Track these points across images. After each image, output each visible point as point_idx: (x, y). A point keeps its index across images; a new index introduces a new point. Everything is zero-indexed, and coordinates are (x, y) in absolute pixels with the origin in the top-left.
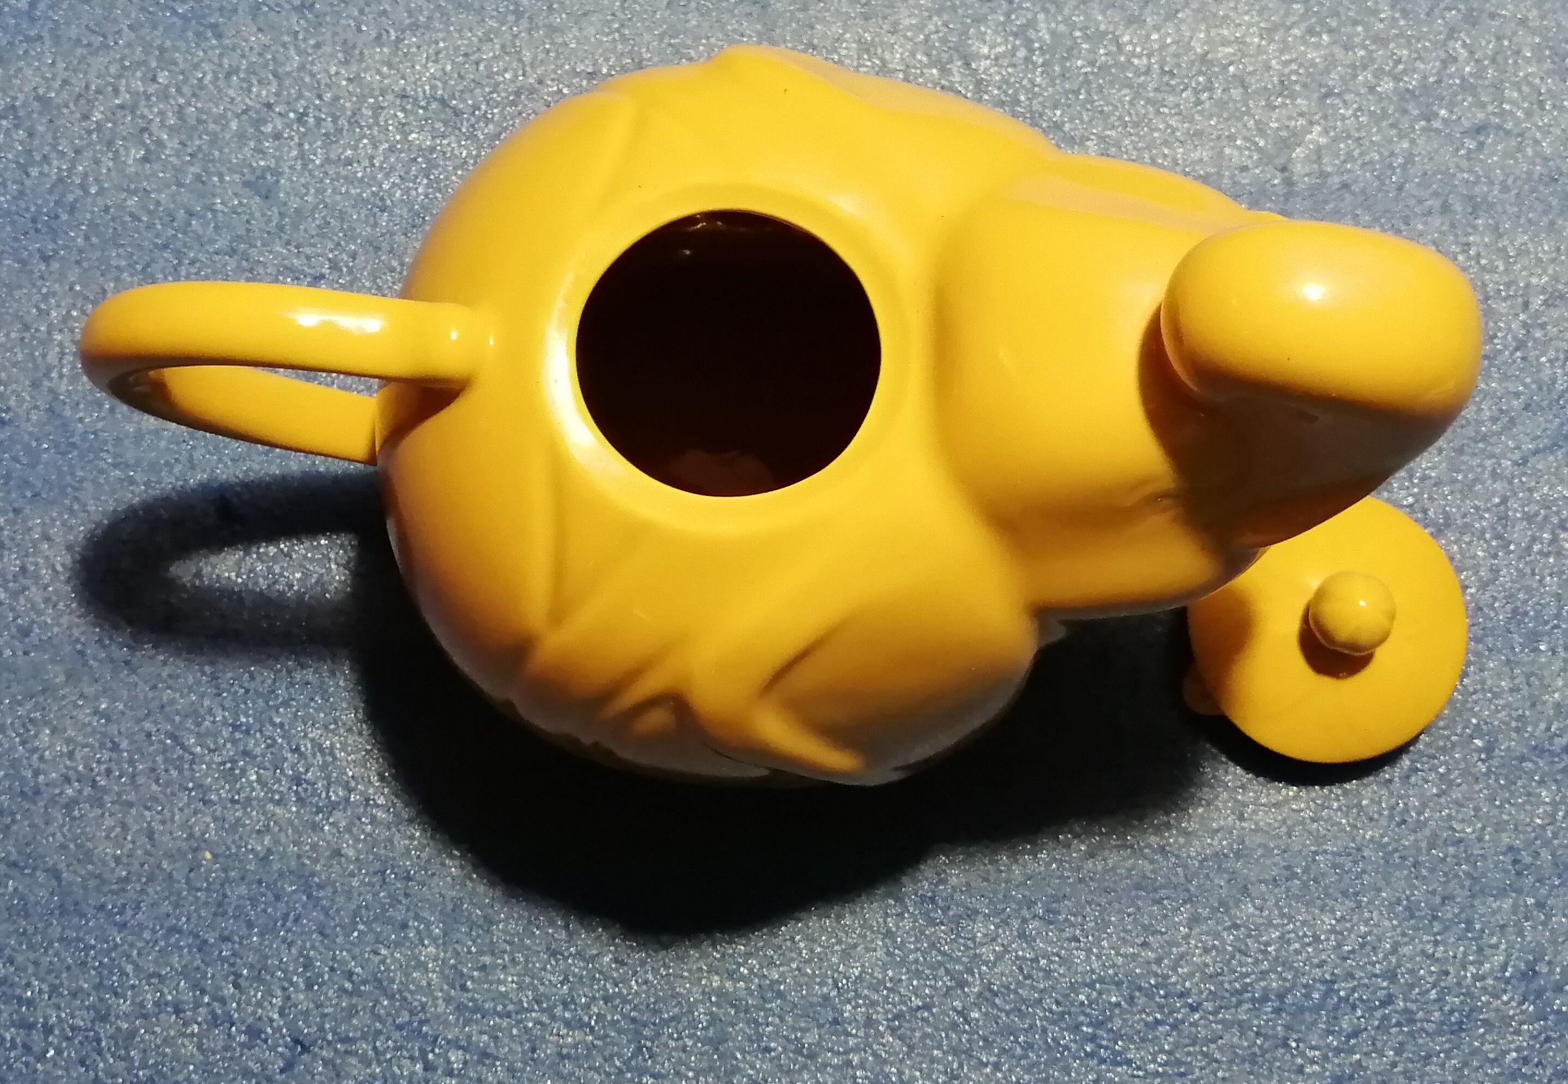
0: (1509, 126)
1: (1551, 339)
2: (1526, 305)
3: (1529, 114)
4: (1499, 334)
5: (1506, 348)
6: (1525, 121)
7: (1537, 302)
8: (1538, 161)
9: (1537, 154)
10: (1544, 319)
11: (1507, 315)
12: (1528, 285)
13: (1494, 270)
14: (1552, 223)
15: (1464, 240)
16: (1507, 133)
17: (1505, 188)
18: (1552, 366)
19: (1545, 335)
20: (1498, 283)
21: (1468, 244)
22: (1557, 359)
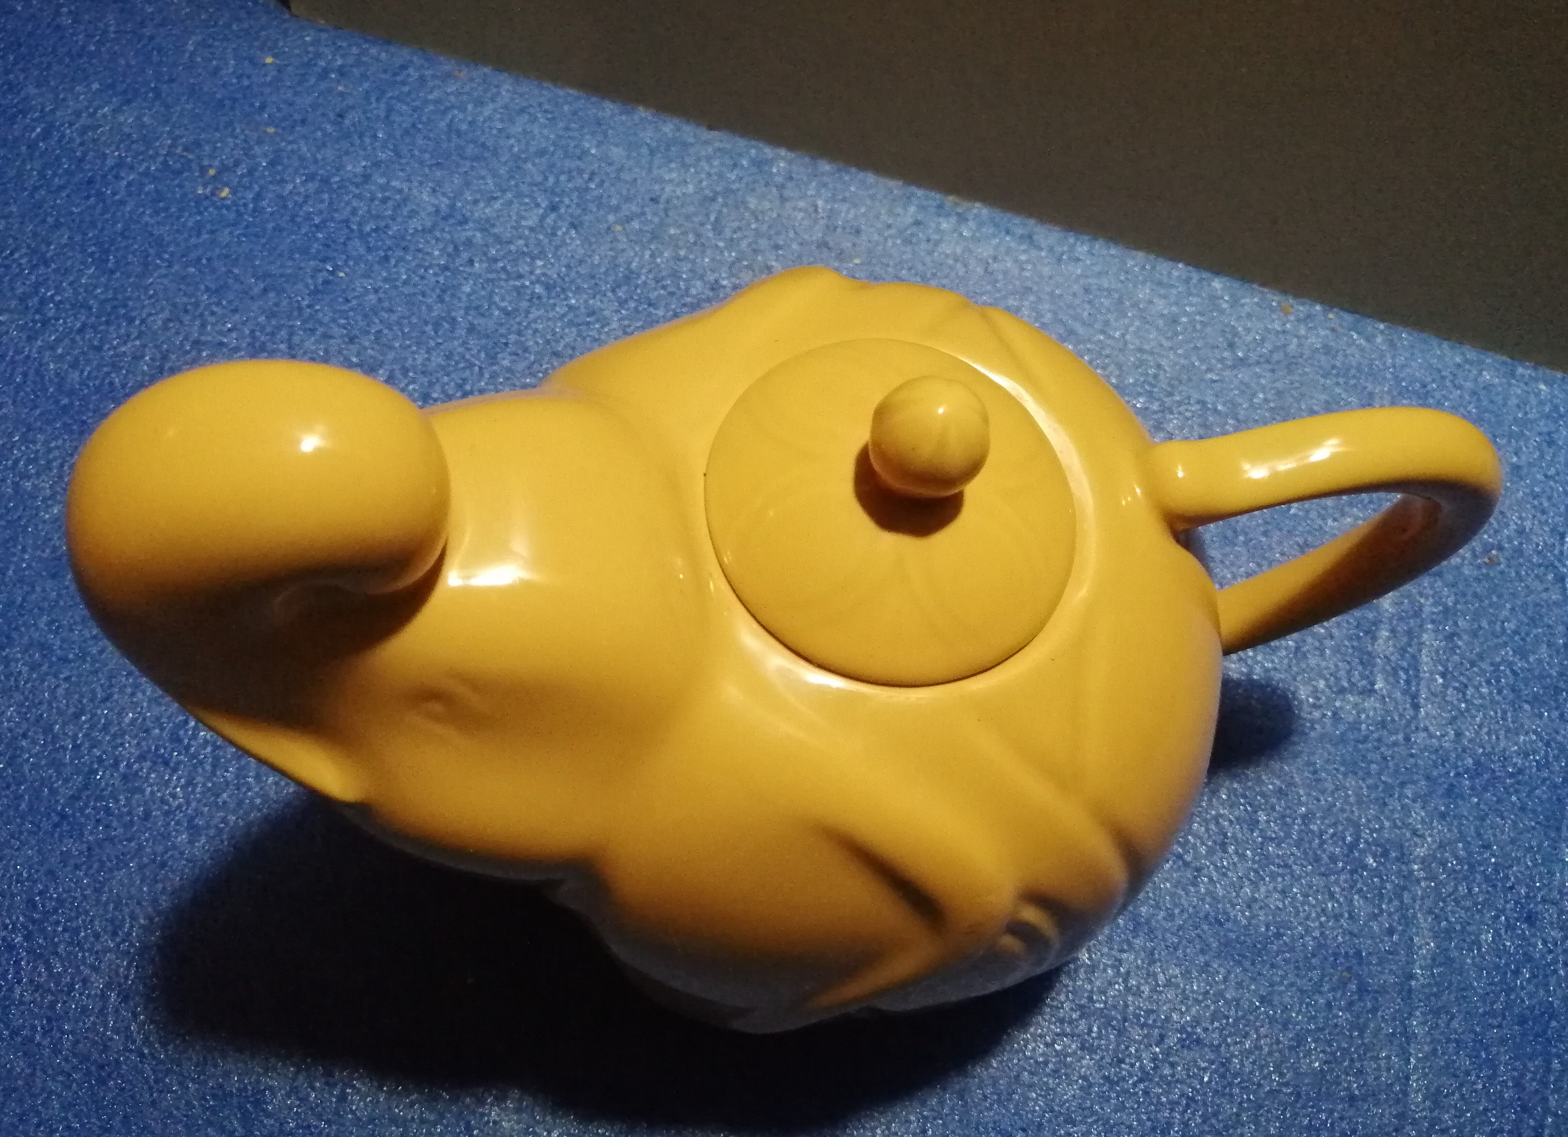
0: (1188, 858)
1: (1177, 1081)
2: (1162, 1038)
3: (1211, 852)
4: (1127, 1060)
5: (1131, 1076)
6: (1205, 857)
7: (1172, 1040)
8: (1208, 900)
9: (1208, 892)
10: (1176, 1059)
11: (1140, 1043)
12: (1168, 1019)
13: (1138, 993)
14: (1207, 964)
15: (1118, 955)
16: (1186, 864)
17: (1171, 917)
18: (1172, 1110)
19: (1173, 1076)
20: (1140, 1008)
21: (1120, 961)
22: (1178, 1103)
